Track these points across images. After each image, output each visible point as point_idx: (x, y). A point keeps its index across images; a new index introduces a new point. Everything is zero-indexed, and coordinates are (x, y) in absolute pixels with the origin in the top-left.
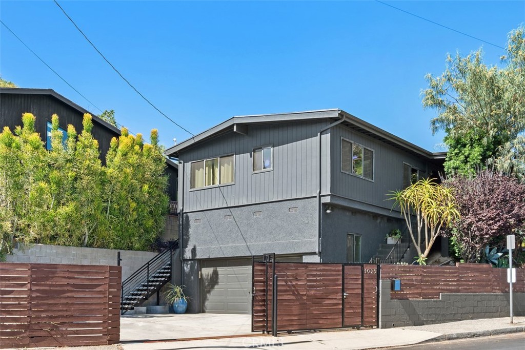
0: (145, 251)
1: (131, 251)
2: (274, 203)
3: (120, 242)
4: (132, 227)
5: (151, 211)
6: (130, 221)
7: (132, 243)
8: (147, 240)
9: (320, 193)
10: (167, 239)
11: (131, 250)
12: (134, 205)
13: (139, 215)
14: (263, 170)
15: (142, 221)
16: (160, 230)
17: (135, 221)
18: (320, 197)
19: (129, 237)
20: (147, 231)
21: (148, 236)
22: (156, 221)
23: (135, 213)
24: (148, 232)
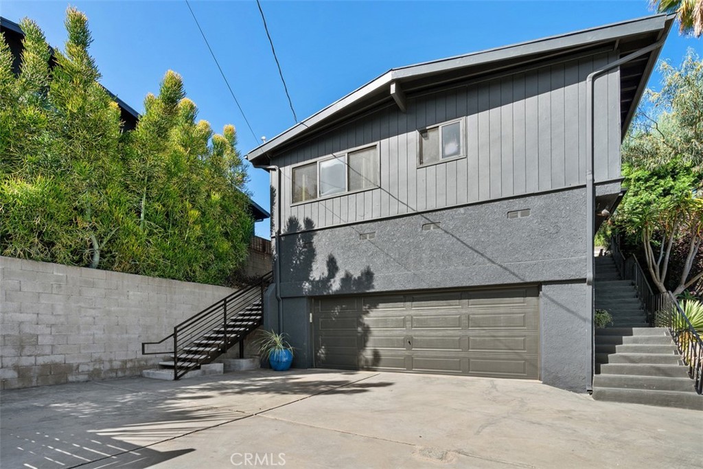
0: (218, 285)
1: (193, 283)
2: (470, 207)
3: (172, 267)
4: (193, 247)
5: (227, 232)
6: (189, 238)
7: (194, 272)
8: (220, 271)
9: (593, 180)
10: (251, 273)
11: (194, 281)
12: (195, 213)
13: (205, 232)
14: (441, 160)
15: (212, 241)
16: (241, 260)
17: (199, 239)
18: (594, 185)
19: (189, 261)
20: (219, 257)
21: (221, 265)
22: (234, 247)
23: (198, 227)
24: (221, 260)
